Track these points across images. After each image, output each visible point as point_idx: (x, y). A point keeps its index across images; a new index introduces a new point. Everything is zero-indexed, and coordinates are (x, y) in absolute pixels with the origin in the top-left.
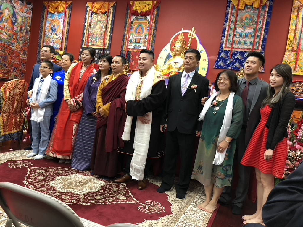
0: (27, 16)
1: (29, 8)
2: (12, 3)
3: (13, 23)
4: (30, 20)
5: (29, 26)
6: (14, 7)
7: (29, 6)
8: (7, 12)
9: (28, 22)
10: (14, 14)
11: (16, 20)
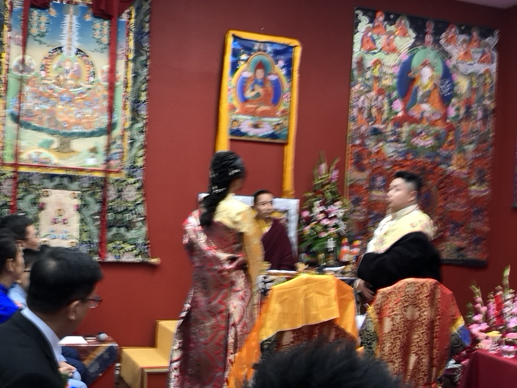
0: (482, 71)
1: (487, 45)
2: (440, 46)
3: (445, 100)
4: (492, 79)
5: (490, 98)
6: (446, 55)
7: (487, 40)
8: (427, 72)
9: (488, 87)
10: (447, 75)
11: (451, 90)
